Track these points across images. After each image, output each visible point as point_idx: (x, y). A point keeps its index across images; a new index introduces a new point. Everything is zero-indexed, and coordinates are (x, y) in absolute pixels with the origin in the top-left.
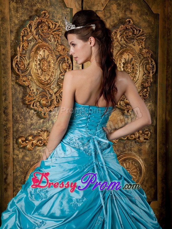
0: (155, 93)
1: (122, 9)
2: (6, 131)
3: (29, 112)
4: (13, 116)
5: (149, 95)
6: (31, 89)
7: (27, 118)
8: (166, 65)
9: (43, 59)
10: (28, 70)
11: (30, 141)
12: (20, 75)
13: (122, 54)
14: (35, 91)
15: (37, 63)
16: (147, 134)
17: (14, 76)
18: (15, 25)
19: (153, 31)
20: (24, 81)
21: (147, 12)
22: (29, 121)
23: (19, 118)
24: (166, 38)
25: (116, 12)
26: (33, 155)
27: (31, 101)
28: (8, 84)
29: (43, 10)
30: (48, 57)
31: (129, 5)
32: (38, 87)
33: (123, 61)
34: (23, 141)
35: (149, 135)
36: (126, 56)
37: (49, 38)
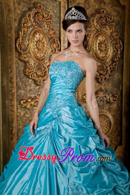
0: (122, 66)
1: (98, 2)
2: (12, 95)
3: (29, 81)
4: (17, 84)
5: (117, 67)
6: (30, 64)
7: (27, 85)
9: (39, 41)
10: (27, 49)
11: (29, 102)
12: (22, 53)
13: (97, 36)
14: (33, 65)
15: (34, 44)
16: (115, 97)
17: (17, 54)
18: (18, 14)
19: (121, 19)
20: (25, 58)
21: (116, 4)
22: (28, 88)
23: (21, 86)
25: (93, 4)
26: (31, 113)
27: (30, 72)
28: (13, 60)
29: (39, 3)
30: (43, 39)
32: (35, 62)
33: (98, 42)
34: (24, 103)
35: (117, 97)
36: (100, 38)
37: (43, 25)
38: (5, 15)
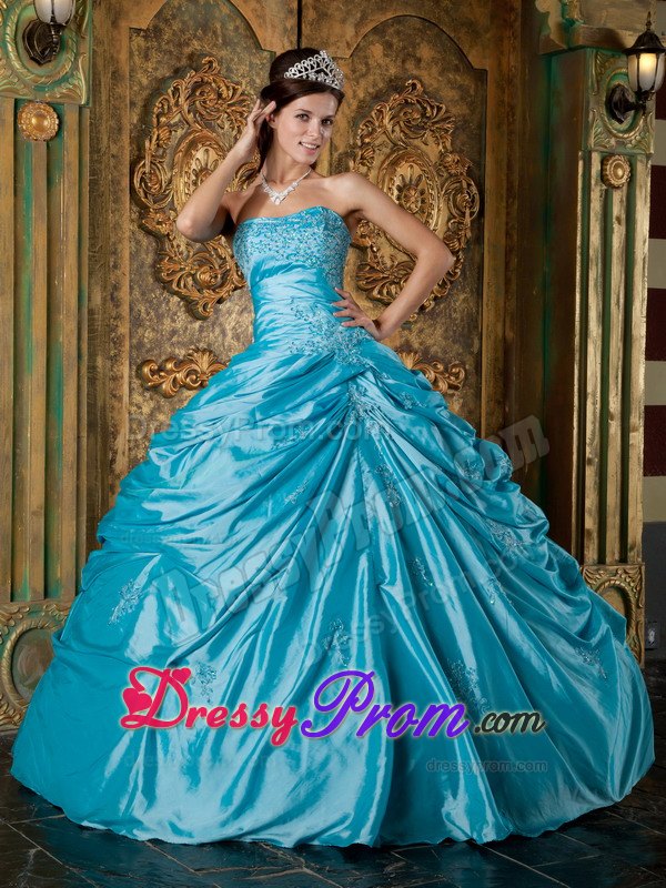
0: (478, 268)
1: (397, 56)
2: (115, 343)
3: (169, 301)
4: (131, 309)
5: (463, 271)
6: (175, 243)
7: (163, 316)
8: (505, 196)
10: (167, 195)
12: (149, 208)
13: (395, 163)
14: (183, 248)
15: (189, 178)
16: (457, 375)
17: (135, 208)
18: (142, 88)
19: (473, 112)
20: (159, 223)
21: (457, 65)
22: (167, 324)
23: (143, 315)
24: (505, 127)
25: (380, 61)
27: (174, 272)
28: (121, 229)
29: (206, 56)
31: (414, 47)
33: (398, 181)
34: (153, 372)
35: (462, 375)
36: (406, 170)
37: (219, 122)
38: (103, 89)
